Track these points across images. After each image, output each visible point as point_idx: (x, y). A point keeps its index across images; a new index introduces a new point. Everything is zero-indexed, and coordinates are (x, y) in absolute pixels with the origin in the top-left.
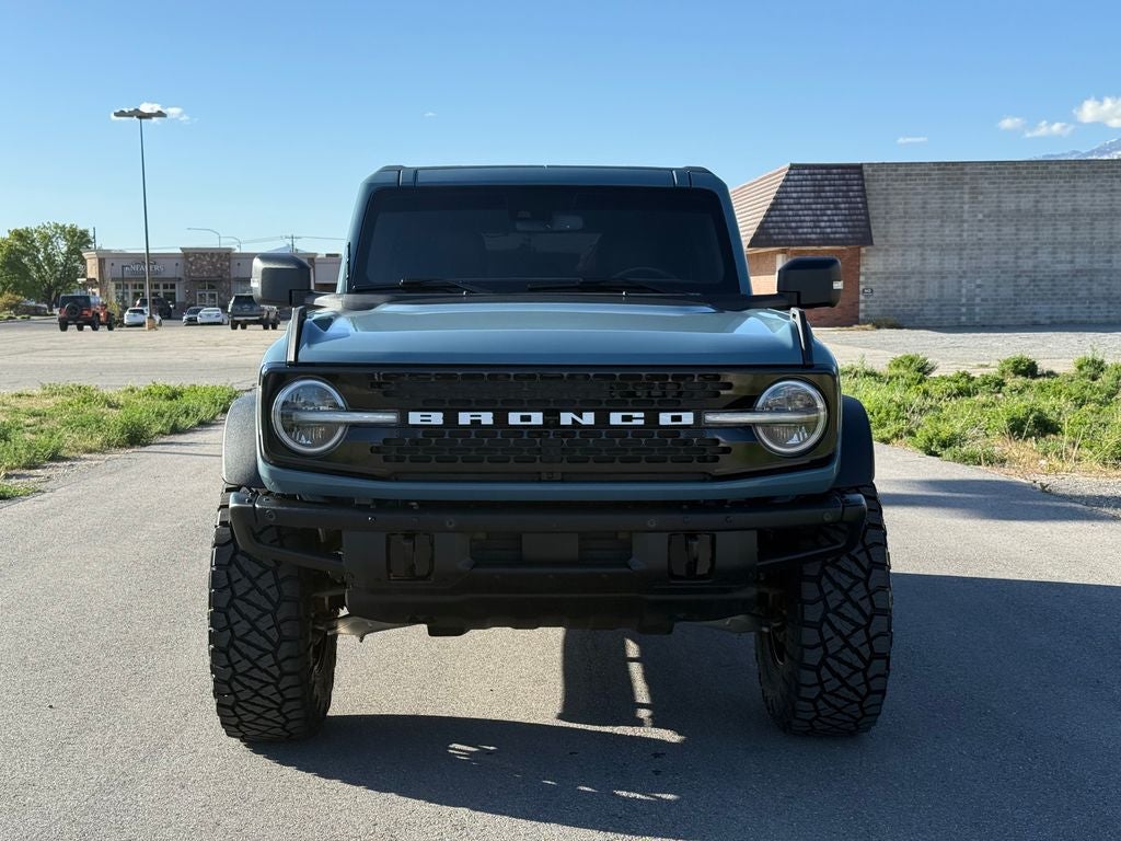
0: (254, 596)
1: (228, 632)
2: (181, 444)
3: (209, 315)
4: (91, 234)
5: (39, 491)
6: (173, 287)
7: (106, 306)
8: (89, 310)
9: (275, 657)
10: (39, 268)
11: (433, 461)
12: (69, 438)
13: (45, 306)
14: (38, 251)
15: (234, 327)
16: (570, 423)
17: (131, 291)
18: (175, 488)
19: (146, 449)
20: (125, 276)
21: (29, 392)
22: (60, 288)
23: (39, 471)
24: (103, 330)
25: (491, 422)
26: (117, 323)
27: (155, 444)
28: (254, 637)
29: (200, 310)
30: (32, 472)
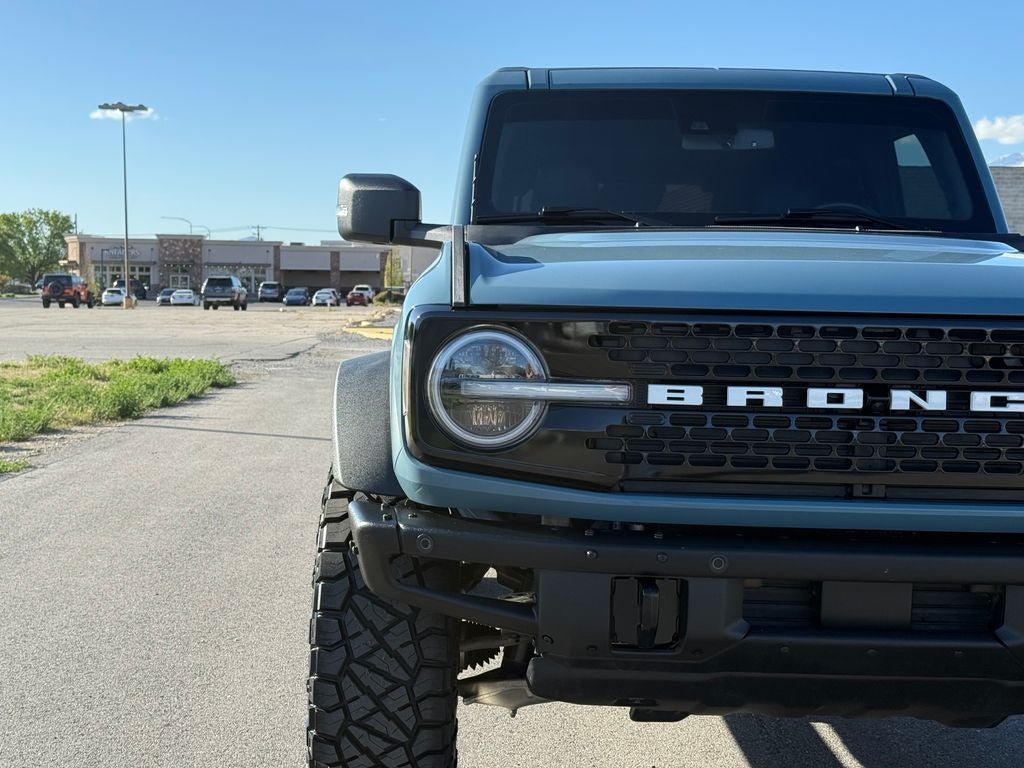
0: (380, 659)
1: (340, 713)
2: (173, 418)
3: (181, 297)
4: (73, 220)
5: (30, 467)
6: (148, 270)
7: (86, 285)
8: (71, 289)
9: (408, 753)
10: (24, 249)
11: (687, 462)
12: (61, 409)
13: (29, 286)
14: (24, 235)
15: (206, 307)
16: (906, 407)
17: (109, 273)
18: (175, 466)
19: (139, 422)
20: (105, 259)
21: (15, 363)
22: (43, 269)
23: (28, 443)
24: (84, 309)
25: (779, 403)
26: (95, 302)
27: (147, 417)
28: (379, 722)
29: (173, 292)
30: (22, 445)
